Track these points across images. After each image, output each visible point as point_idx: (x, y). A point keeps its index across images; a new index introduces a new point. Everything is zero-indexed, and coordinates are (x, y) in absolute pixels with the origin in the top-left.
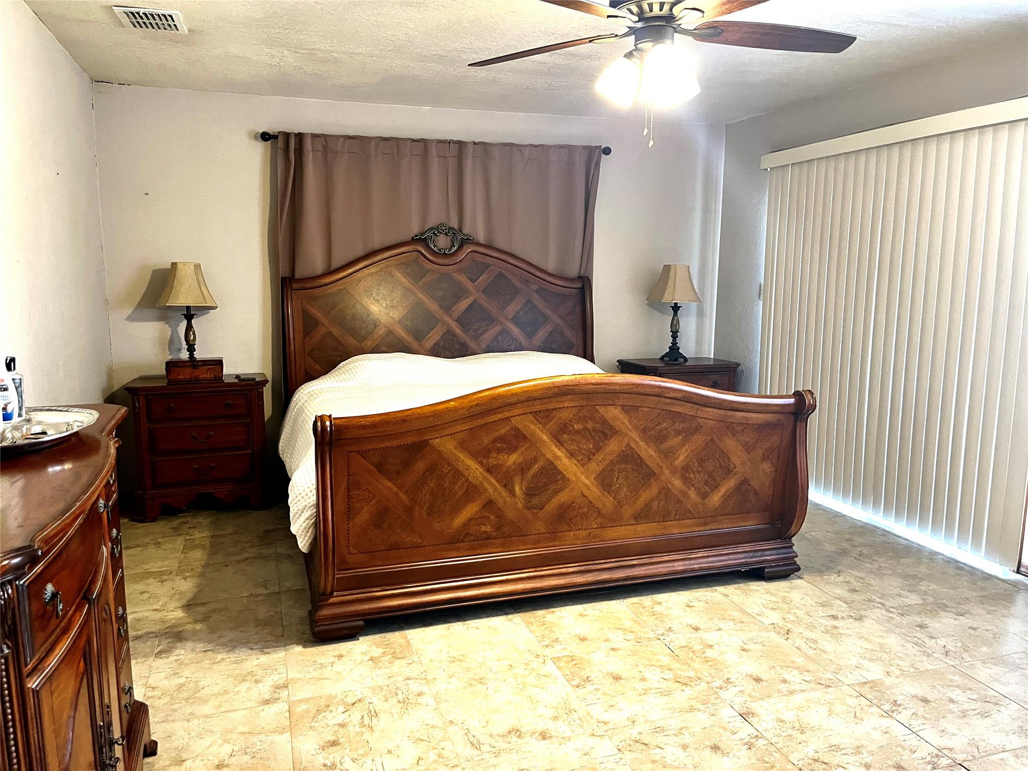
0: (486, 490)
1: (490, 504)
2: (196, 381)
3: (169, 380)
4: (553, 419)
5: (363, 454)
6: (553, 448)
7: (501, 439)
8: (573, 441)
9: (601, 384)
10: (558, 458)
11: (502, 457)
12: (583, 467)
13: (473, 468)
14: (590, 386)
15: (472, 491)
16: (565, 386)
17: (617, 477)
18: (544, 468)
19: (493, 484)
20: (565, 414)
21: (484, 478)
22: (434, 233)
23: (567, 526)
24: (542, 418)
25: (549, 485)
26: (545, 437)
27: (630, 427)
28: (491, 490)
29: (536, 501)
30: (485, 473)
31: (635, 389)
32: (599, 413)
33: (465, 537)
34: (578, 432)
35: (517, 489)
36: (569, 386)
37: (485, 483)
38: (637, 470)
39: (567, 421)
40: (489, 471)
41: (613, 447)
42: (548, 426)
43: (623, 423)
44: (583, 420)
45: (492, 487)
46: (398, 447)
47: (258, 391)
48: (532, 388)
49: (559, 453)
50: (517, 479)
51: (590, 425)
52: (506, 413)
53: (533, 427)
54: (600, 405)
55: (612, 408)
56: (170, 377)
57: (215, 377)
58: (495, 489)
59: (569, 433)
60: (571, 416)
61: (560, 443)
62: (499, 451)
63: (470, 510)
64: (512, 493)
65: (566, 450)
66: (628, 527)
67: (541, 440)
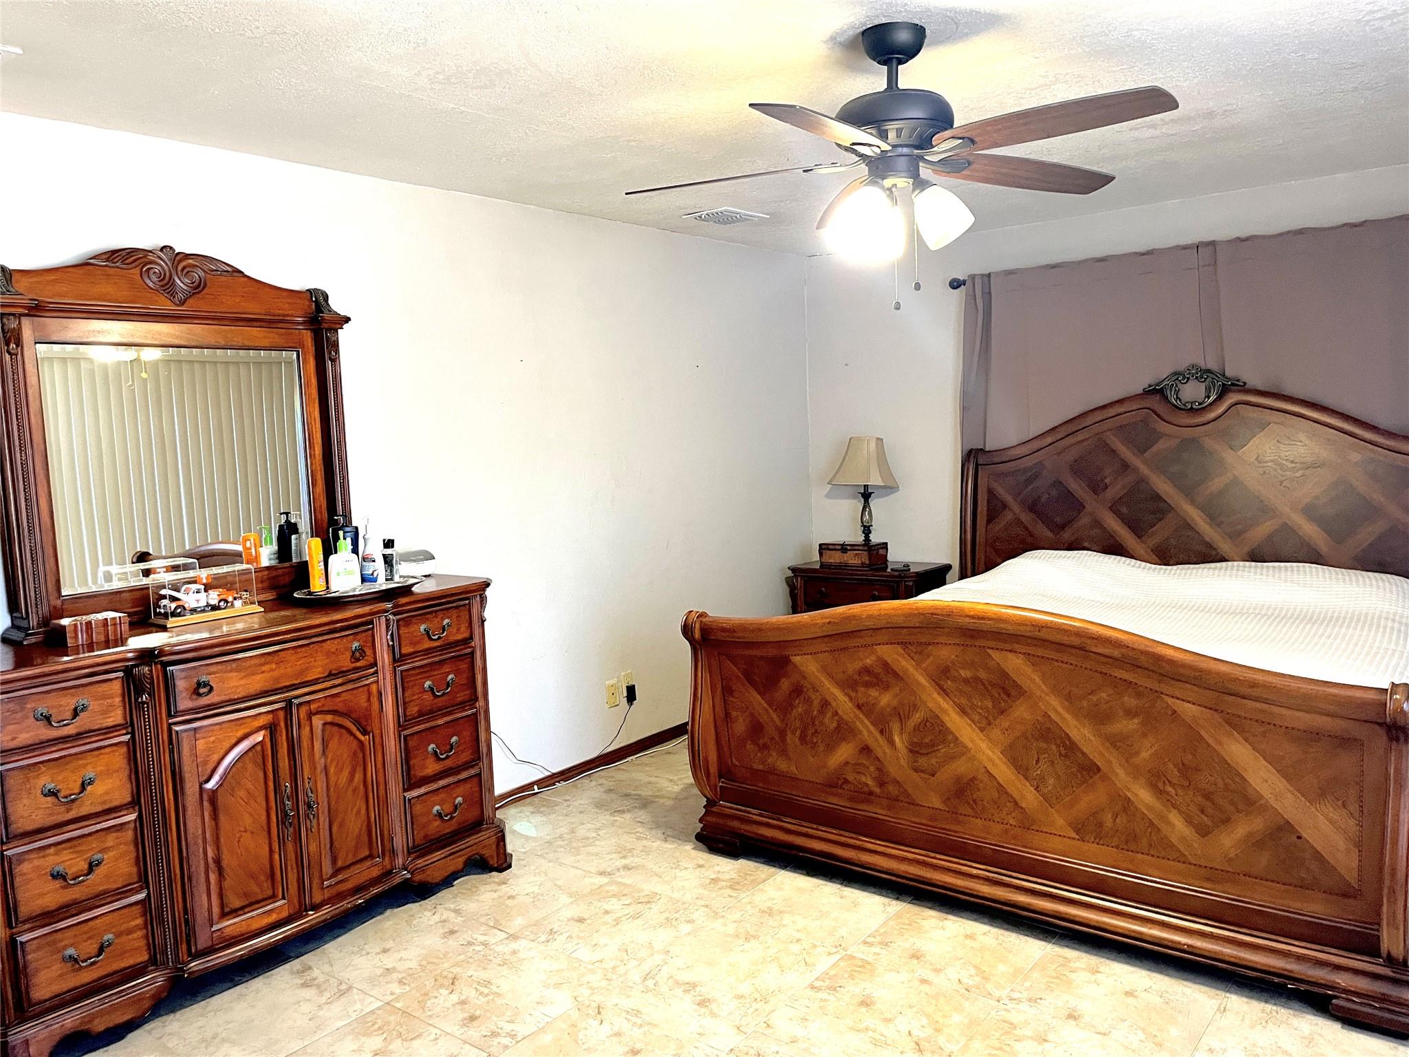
0: (861, 732)
1: (866, 750)
2: (842, 567)
3: (821, 563)
4: (929, 656)
5: (732, 659)
6: (935, 695)
7: (866, 670)
8: (961, 691)
9: (983, 618)
10: (944, 711)
11: (874, 693)
12: (982, 731)
13: (842, 701)
14: (968, 620)
15: (844, 731)
16: (933, 614)
17: (1035, 759)
18: (927, 721)
19: (866, 726)
20: (944, 653)
21: (856, 716)
22: (1177, 379)
23: (970, 810)
24: (915, 653)
25: (938, 746)
26: (922, 680)
27: (1043, 687)
28: (865, 733)
29: (923, 762)
30: (855, 710)
31: (1037, 633)
32: (993, 659)
33: (843, 783)
34: (966, 681)
35: (897, 739)
36: (938, 615)
37: (858, 723)
38: (1066, 756)
39: (948, 663)
40: (859, 707)
41: (1021, 711)
42: (924, 665)
43: (1033, 681)
44: (972, 665)
45: (867, 730)
46: (762, 658)
47: (905, 585)
48: (890, 611)
49: (945, 705)
50: (895, 727)
51: (983, 675)
52: (868, 639)
53: (904, 663)
54: (993, 649)
55: (1010, 655)
56: (823, 561)
57: (862, 563)
58: (870, 732)
59: (954, 680)
60: (953, 657)
61: (944, 691)
62: (868, 685)
63: (844, 752)
64: (891, 743)
65: (955, 703)
66: (1066, 839)
67: (919, 683)
